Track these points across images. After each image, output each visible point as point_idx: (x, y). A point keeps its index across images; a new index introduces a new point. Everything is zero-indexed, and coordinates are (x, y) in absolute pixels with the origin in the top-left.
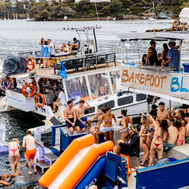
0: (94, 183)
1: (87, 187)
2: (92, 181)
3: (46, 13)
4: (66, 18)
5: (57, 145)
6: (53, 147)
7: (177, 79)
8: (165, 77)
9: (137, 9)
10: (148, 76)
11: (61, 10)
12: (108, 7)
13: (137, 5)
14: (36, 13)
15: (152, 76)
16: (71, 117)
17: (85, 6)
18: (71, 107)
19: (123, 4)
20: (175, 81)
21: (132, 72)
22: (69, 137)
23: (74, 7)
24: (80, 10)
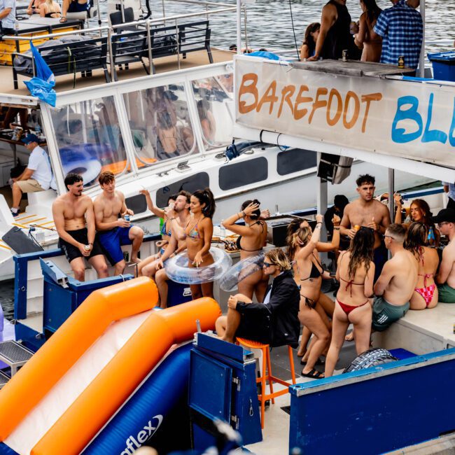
0: (153, 429)
1: (131, 441)
2: (150, 423)
5: (34, 314)
6: (21, 322)
7: (413, 100)
8: (378, 96)
10: (322, 92)
15: (334, 92)
16: (76, 225)
18: (77, 195)
20: (406, 107)
21: (269, 81)
22: (71, 287)
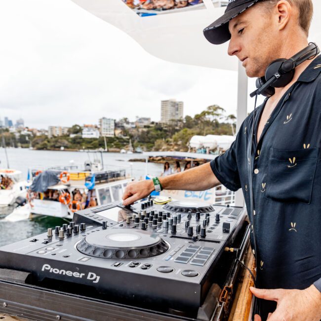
3: (45, 144)
4: (62, 148)
9: (119, 145)
11: (59, 142)
12: (97, 142)
13: (119, 142)
14: (38, 143)
17: (78, 140)
19: (109, 140)
23: (70, 140)
24: (74, 143)
